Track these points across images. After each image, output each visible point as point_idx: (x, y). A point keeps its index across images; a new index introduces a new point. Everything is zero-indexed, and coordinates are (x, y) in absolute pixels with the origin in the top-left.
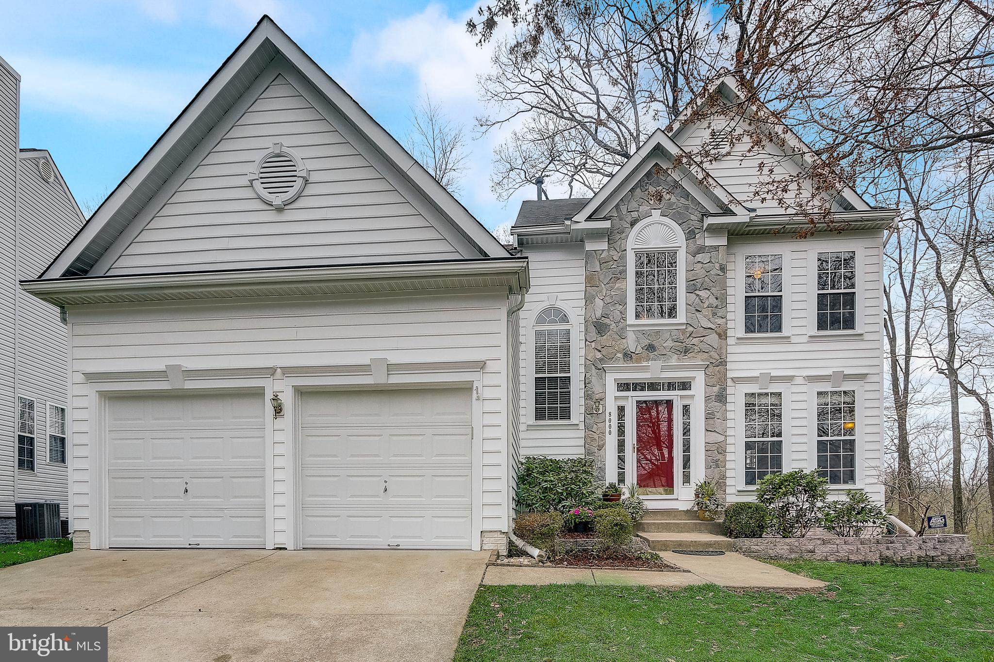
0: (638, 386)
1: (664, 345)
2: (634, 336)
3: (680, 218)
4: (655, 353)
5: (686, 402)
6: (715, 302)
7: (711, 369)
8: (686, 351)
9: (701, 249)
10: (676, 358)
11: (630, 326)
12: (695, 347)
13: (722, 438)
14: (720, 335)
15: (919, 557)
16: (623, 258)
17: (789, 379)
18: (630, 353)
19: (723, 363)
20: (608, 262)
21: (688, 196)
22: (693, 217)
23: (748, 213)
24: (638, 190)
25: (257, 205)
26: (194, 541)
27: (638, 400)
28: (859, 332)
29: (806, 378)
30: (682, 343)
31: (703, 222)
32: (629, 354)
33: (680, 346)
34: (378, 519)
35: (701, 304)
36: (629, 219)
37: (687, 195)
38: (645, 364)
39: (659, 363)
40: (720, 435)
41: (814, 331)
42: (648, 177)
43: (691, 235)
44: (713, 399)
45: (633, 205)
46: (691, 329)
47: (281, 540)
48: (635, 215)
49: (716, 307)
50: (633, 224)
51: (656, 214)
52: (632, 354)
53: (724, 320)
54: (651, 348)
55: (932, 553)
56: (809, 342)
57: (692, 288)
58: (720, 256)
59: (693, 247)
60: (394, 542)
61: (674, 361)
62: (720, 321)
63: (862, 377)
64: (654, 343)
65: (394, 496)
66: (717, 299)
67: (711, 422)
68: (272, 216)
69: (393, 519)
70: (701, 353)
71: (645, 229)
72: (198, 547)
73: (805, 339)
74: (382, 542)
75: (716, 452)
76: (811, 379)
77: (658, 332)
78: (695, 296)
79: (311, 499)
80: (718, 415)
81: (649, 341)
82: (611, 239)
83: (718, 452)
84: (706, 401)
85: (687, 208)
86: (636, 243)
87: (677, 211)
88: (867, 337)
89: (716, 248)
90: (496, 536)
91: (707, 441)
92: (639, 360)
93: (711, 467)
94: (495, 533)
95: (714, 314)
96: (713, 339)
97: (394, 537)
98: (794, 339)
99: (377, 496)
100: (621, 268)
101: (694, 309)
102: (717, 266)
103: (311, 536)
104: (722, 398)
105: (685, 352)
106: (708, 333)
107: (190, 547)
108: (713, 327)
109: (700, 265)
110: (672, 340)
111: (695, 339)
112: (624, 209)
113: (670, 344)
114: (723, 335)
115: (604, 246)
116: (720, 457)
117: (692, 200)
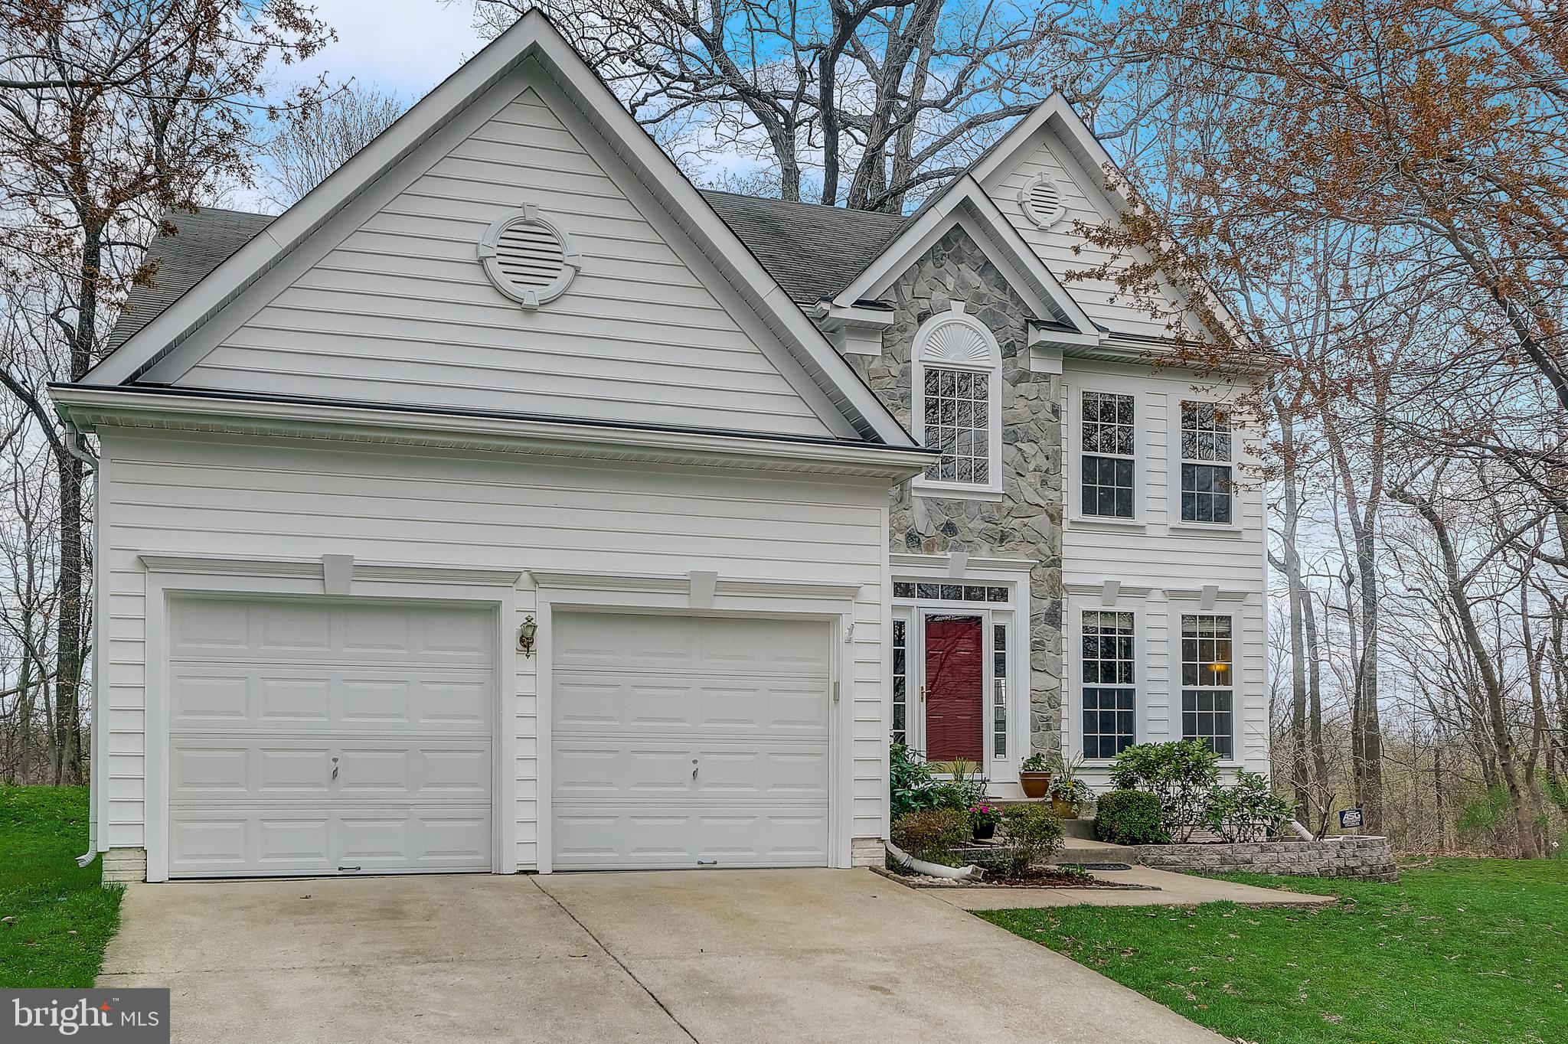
0: (927, 590)
1: (969, 525)
2: (924, 508)
3: (993, 320)
4: (956, 538)
5: (1000, 622)
6: (1045, 465)
7: (1039, 571)
8: (1003, 538)
9: (1024, 376)
10: (989, 549)
11: (916, 489)
12: (1016, 534)
13: (1054, 683)
14: (1052, 518)
15: (1338, 869)
16: (906, 374)
17: (1143, 592)
18: (917, 535)
19: (1056, 562)
20: (883, 377)
21: (1005, 289)
22: (1012, 322)
23: (1097, 332)
24: (930, 263)
25: (489, 297)
26: (350, 862)
27: (927, 613)
28: (1236, 528)
29: (1167, 593)
30: (996, 524)
31: (1027, 333)
32: (916, 537)
33: (994, 529)
34: (681, 822)
35: (1025, 464)
36: (916, 312)
37: (1003, 285)
38: (939, 554)
39: (964, 556)
40: (1053, 678)
41: (1177, 521)
42: (944, 245)
43: (1009, 351)
44: (1043, 619)
45: (922, 287)
46: (1009, 503)
47: (526, 857)
48: (924, 304)
49: (1047, 472)
50: (922, 318)
51: (958, 307)
52: (920, 536)
53: (1058, 493)
54: (950, 528)
55: (1352, 863)
56: (1169, 537)
57: (1011, 437)
58: (1052, 391)
59: (1012, 372)
60: (707, 856)
61: (984, 554)
62: (1052, 495)
63: (1239, 596)
64: (954, 521)
65: (708, 785)
66: (1048, 459)
67: (1040, 656)
68: (514, 319)
69: (707, 822)
70: (1025, 543)
71: (940, 331)
72: (358, 872)
73: (1164, 532)
74: (686, 857)
75: (1046, 704)
76: (1174, 595)
77: (960, 503)
78: (1016, 451)
79: (568, 788)
80: (1050, 645)
81: (947, 518)
82: (888, 340)
83: (1049, 705)
84: (1031, 621)
85: (1004, 306)
86: (927, 351)
87: (990, 309)
88: (1246, 536)
89: (1046, 377)
90: (872, 845)
91: (1034, 687)
92: (930, 548)
93: (1039, 729)
94: (871, 841)
95: (1044, 483)
96: (1041, 521)
97: (707, 850)
98: (1150, 531)
99: (681, 785)
100: (903, 390)
101: (1014, 471)
102: (1048, 406)
103: (566, 850)
104: (1054, 617)
105: (1002, 540)
106: (1034, 512)
107: (341, 873)
108: (1043, 503)
109: (1023, 401)
110: (983, 518)
111: (1015, 520)
112: (907, 290)
113: (977, 524)
114: (1055, 518)
115: (876, 349)
116: (1051, 712)
117: (1011, 294)
